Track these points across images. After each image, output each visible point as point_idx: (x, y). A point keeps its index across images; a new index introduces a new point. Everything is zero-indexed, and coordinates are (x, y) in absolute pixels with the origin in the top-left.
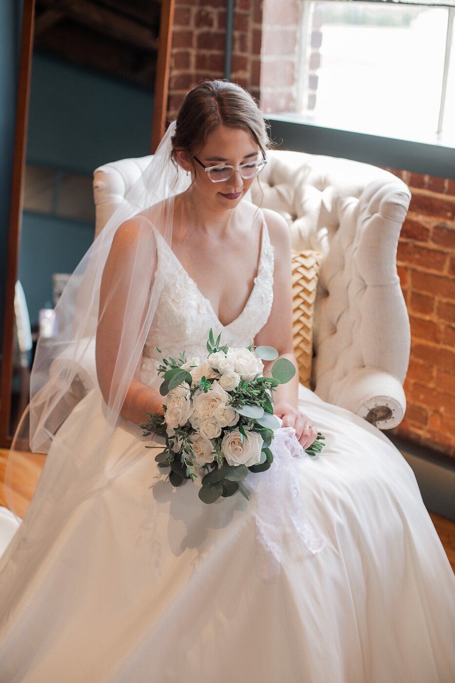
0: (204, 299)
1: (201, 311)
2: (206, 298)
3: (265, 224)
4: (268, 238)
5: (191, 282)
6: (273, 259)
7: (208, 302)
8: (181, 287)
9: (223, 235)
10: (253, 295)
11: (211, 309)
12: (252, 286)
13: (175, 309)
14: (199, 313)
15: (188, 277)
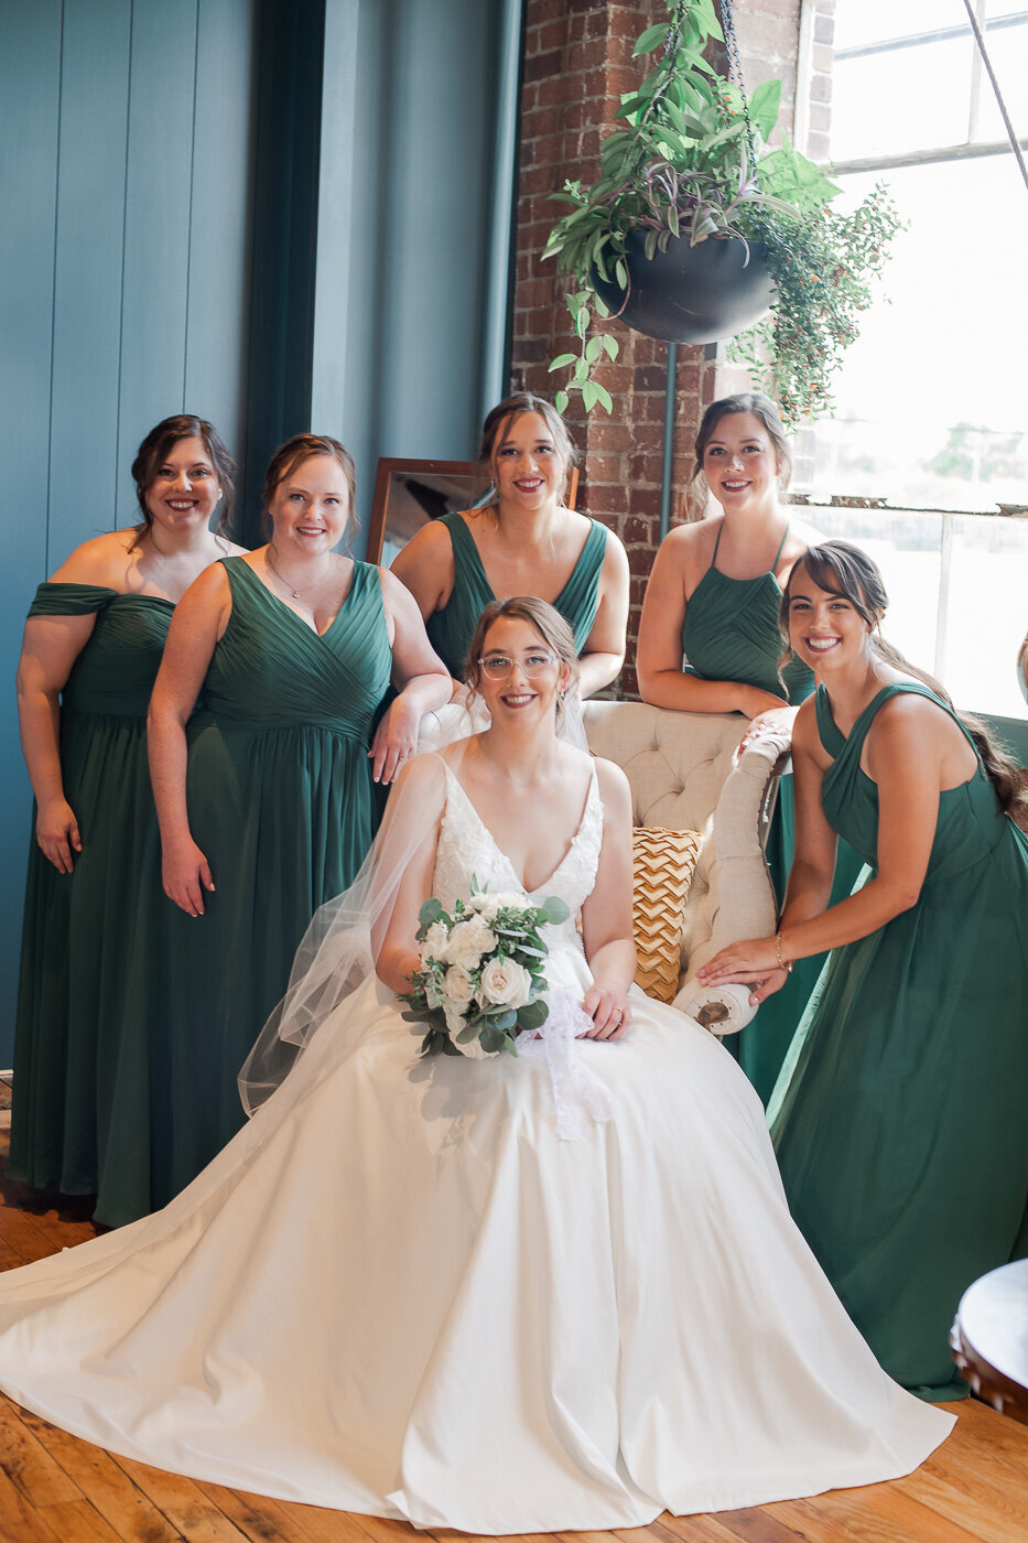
0: (501, 855)
1: (496, 869)
2: (505, 854)
3: (595, 775)
4: (598, 792)
5: (485, 832)
6: (601, 817)
7: (507, 860)
8: (472, 837)
9: (532, 783)
10: (568, 858)
11: (511, 868)
12: (568, 846)
13: (463, 864)
14: (493, 871)
15: (483, 827)
